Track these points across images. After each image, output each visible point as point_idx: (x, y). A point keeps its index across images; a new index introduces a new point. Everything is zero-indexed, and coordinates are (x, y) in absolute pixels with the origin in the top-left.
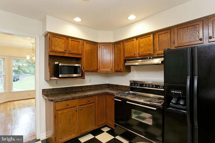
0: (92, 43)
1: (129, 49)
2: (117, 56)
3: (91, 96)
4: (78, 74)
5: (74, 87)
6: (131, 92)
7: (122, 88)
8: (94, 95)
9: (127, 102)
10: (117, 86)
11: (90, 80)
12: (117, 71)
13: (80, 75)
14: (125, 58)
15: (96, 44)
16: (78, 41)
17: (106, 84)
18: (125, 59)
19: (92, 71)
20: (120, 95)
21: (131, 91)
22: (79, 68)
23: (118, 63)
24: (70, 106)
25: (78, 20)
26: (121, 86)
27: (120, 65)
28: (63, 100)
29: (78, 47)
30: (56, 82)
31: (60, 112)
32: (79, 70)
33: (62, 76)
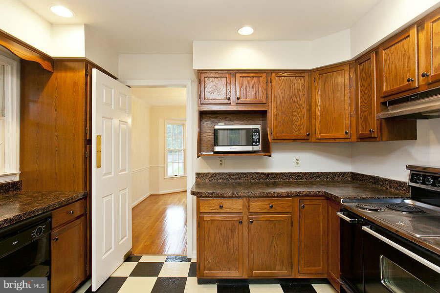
0: (295, 74)
1: (395, 67)
2: (363, 95)
3: (280, 196)
4: (254, 145)
5: (258, 173)
6: (408, 201)
7: (388, 187)
8: (288, 195)
9: (365, 228)
10: (375, 180)
11: (297, 160)
12: (362, 138)
13: (258, 148)
14: (384, 97)
15: (303, 74)
16: (256, 77)
17: (345, 173)
18: (383, 100)
19: (295, 140)
20: (356, 204)
21: (408, 198)
22: (256, 132)
23: (365, 113)
24: (228, 210)
25: (246, 31)
26: (385, 180)
27: (369, 119)
28: (212, 195)
29: (257, 88)
30: (221, 161)
31: (207, 218)
32: (255, 137)
33: (217, 149)
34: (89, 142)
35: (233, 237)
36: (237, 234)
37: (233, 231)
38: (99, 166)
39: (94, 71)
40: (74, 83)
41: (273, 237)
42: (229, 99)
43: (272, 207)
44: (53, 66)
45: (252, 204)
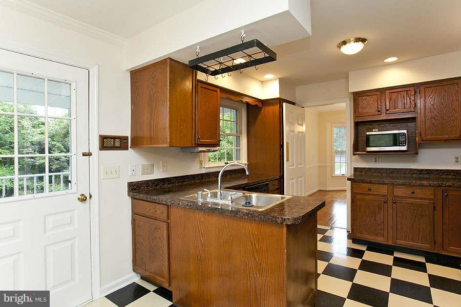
0: (445, 83)
3: (422, 185)
4: (401, 146)
13: (405, 148)
16: (404, 91)
24: (376, 193)
28: (363, 181)
29: (405, 100)
30: (376, 159)
31: (358, 197)
32: (402, 139)
33: (369, 149)
34: (282, 146)
35: (379, 212)
36: (382, 211)
37: (380, 208)
38: (288, 160)
39: (284, 104)
40: (273, 112)
41: (415, 216)
42: (379, 111)
43: (413, 193)
44: (262, 104)
45: (395, 190)
